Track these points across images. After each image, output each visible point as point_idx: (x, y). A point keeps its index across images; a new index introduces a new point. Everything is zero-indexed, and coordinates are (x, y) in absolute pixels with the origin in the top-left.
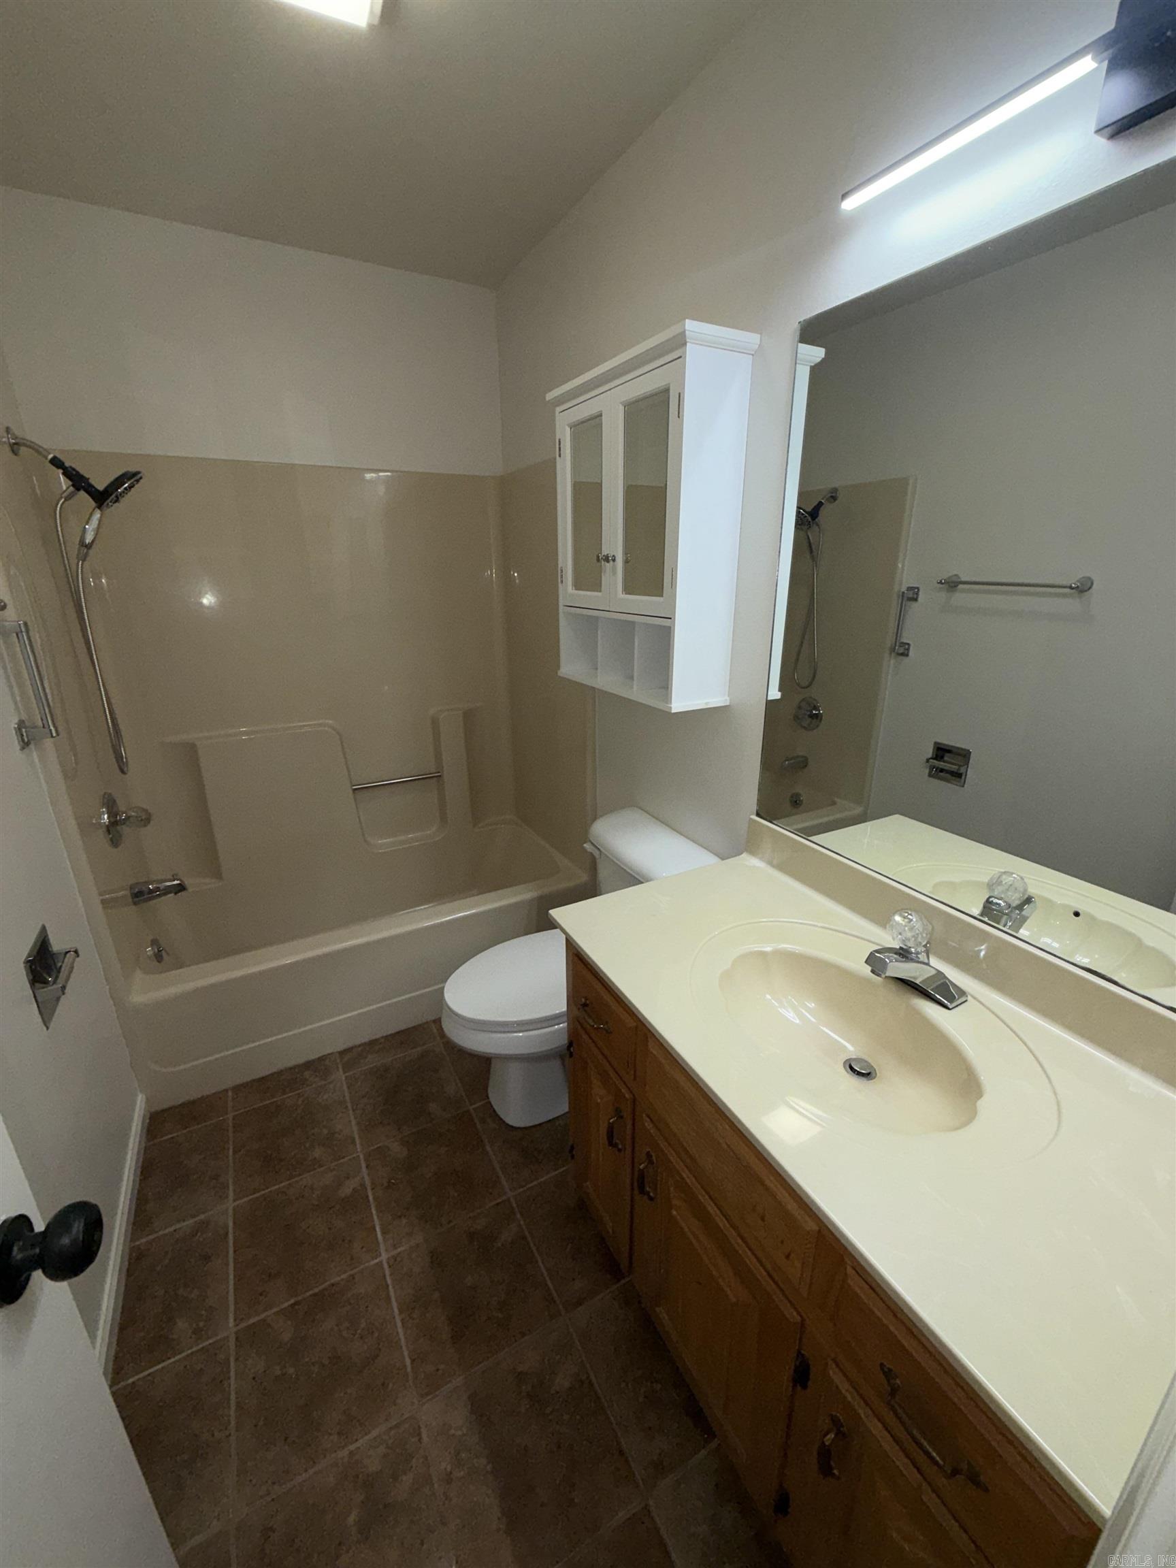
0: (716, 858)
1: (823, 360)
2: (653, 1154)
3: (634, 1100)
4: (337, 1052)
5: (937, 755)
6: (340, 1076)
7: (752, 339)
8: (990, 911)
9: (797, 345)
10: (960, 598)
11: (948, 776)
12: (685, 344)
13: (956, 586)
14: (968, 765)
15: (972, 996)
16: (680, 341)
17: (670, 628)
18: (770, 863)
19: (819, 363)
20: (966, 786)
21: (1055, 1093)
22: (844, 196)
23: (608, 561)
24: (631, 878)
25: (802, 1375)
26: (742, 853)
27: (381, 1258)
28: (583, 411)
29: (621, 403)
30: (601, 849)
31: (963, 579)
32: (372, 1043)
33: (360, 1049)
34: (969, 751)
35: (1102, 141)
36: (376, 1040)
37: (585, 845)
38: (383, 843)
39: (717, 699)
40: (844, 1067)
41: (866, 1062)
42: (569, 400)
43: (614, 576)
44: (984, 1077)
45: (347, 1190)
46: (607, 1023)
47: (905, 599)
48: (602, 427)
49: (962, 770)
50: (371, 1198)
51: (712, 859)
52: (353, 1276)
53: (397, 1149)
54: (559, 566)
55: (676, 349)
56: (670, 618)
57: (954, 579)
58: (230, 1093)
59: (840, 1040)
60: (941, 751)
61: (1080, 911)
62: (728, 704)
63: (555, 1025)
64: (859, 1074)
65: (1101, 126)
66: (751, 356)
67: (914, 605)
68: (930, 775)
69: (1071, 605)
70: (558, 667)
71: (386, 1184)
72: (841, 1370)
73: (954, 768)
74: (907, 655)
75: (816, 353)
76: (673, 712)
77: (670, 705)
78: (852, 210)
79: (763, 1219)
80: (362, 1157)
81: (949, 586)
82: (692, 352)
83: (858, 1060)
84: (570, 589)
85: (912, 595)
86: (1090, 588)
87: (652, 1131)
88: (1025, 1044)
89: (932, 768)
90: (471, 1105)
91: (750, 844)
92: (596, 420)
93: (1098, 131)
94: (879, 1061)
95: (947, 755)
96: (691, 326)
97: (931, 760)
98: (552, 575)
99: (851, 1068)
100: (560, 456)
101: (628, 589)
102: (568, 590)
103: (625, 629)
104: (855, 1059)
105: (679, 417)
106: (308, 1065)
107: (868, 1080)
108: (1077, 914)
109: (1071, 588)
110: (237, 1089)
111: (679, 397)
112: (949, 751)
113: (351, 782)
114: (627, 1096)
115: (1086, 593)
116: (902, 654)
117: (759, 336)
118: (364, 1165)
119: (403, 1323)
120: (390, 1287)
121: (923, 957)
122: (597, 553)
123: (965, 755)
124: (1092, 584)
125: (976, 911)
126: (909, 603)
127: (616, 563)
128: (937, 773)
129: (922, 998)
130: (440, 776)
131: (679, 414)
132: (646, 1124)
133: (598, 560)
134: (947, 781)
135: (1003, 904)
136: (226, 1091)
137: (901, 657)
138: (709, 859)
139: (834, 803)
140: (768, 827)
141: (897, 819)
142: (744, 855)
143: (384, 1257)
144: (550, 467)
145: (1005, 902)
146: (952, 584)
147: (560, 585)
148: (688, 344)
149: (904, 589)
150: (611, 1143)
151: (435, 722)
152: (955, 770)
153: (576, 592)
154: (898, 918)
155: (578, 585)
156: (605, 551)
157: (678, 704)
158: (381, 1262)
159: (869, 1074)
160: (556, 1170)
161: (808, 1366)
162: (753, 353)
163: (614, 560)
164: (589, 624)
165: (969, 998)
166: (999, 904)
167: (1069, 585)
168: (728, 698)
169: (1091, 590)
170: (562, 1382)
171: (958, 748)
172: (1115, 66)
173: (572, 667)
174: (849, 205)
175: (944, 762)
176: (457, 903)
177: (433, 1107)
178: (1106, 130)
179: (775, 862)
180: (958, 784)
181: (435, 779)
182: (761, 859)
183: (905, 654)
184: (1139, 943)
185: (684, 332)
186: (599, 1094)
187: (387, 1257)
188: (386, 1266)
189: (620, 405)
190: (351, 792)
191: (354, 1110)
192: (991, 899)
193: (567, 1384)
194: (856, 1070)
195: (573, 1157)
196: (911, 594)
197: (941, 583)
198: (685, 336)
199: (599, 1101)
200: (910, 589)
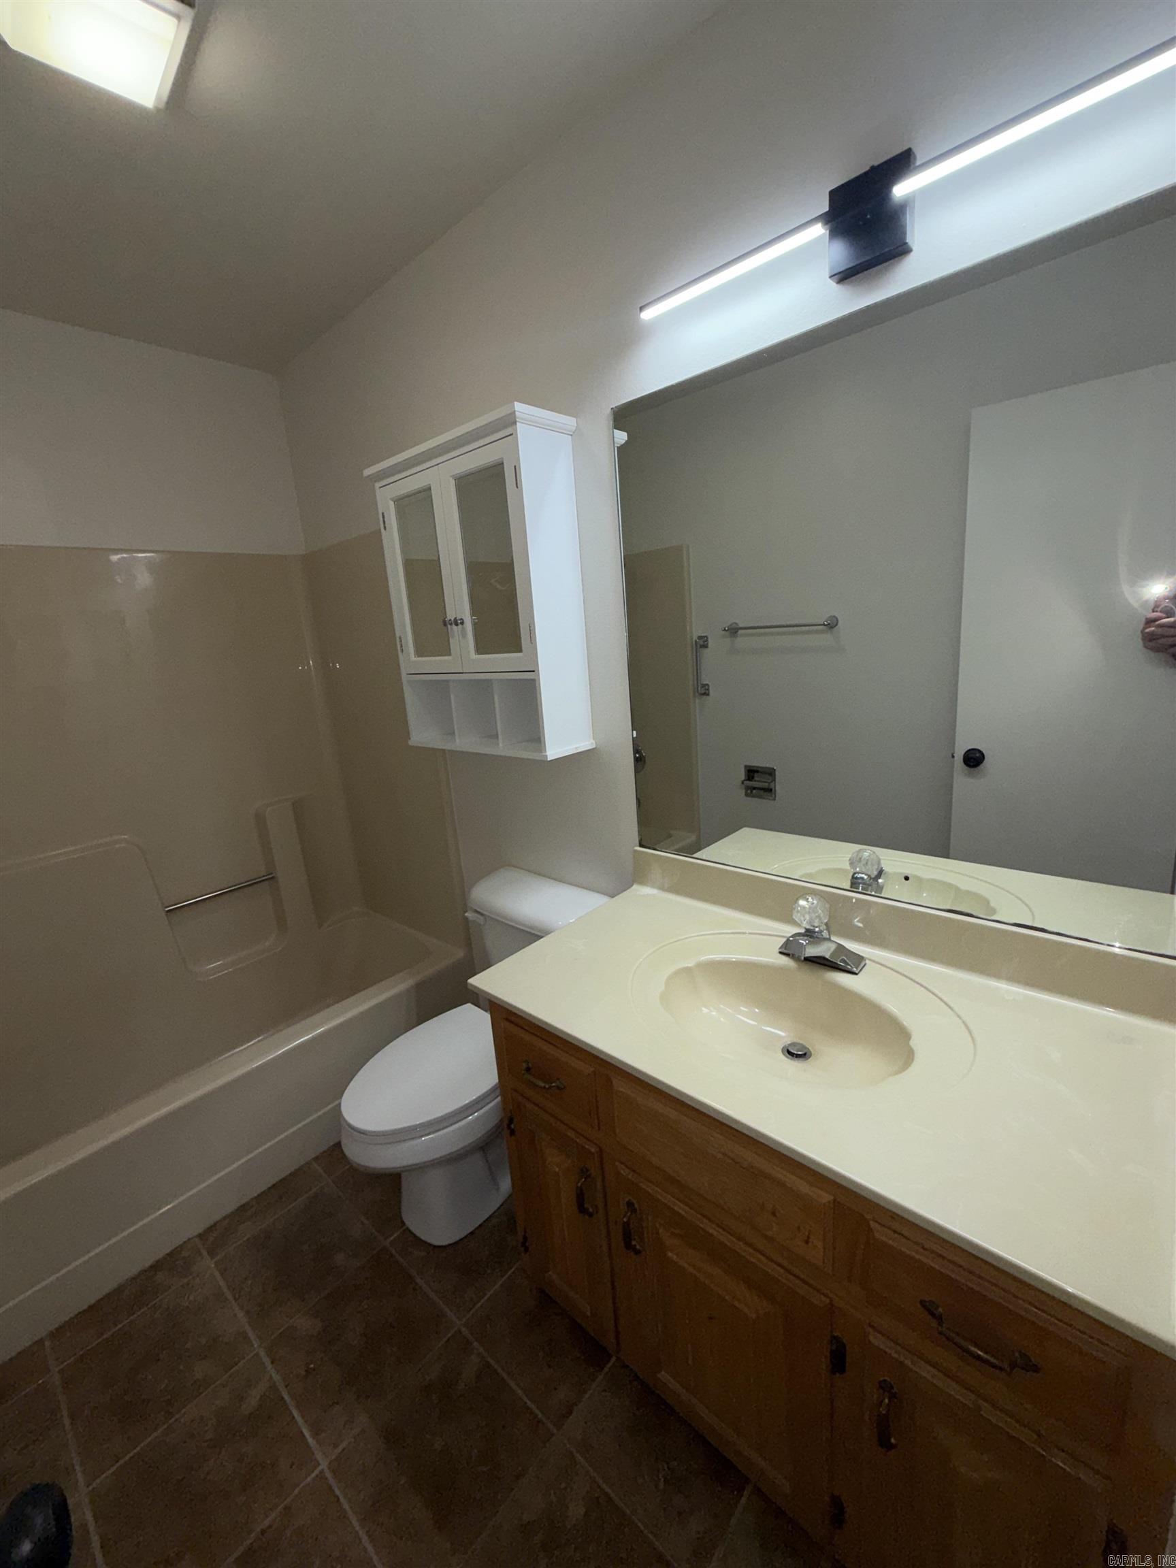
0: (606, 897)
1: (626, 442)
2: (635, 1202)
3: (601, 1151)
4: (196, 1237)
5: (749, 777)
6: (207, 1265)
7: (570, 422)
8: (855, 882)
9: (613, 432)
10: (742, 641)
11: (762, 792)
12: (515, 423)
13: (736, 632)
14: (775, 781)
15: (870, 960)
16: (510, 421)
17: (534, 680)
18: (662, 888)
19: (624, 444)
20: (777, 798)
21: (959, 1016)
22: (642, 309)
23: (457, 624)
24: (528, 935)
25: (838, 1360)
26: (632, 886)
27: (320, 1468)
28: (411, 483)
29: (451, 476)
30: (485, 913)
31: (741, 625)
32: (243, 1208)
33: (227, 1221)
34: (773, 769)
35: (832, 284)
36: (247, 1204)
37: (466, 914)
38: (214, 966)
39: (583, 743)
40: (784, 1054)
41: (799, 1044)
42: (389, 476)
43: (464, 641)
44: (907, 1022)
45: (253, 1399)
46: (558, 1079)
47: (698, 646)
48: (432, 500)
49: (772, 786)
50: (287, 1398)
51: (601, 900)
52: (288, 1509)
53: (305, 1323)
54: (398, 635)
55: (505, 427)
56: (534, 671)
57: (734, 626)
58: (47, 1343)
59: (773, 1030)
60: (751, 772)
61: (909, 876)
62: (594, 747)
63: (475, 1113)
64: (798, 1056)
65: (833, 273)
66: (570, 437)
67: (706, 651)
68: (747, 795)
69: (826, 639)
70: (408, 735)
71: (303, 1373)
72: (880, 1332)
73: (765, 785)
74: (708, 695)
75: (621, 437)
76: (549, 759)
77: (544, 754)
78: (650, 320)
79: (774, 1214)
80: (262, 1353)
81: (731, 633)
82: (522, 430)
83: (793, 1044)
84: (413, 658)
85: (703, 643)
86: (837, 625)
87: (630, 1177)
88: (922, 986)
89: (747, 788)
90: (386, 1239)
91: (638, 876)
92: (425, 494)
93: (831, 277)
94: (812, 1041)
95: (756, 775)
96: (519, 407)
97: (745, 782)
98: (392, 645)
99: (789, 1052)
100: (385, 528)
101: (480, 649)
102: (410, 659)
103: (481, 689)
104: (790, 1045)
105: (517, 487)
106: (156, 1267)
107: (807, 1059)
108: (907, 878)
109: (824, 625)
110: (57, 1334)
111: (515, 469)
112: (757, 772)
113: (163, 904)
114: (593, 1150)
115: (835, 628)
116: (704, 694)
117: (575, 419)
118: (267, 1361)
119: (370, 1536)
120: (342, 1500)
121: (825, 934)
122: (442, 618)
123: (771, 773)
124: (837, 620)
125: (847, 885)
126: (703, 649)
127: (464, 625)
128: (751, 791)
129: (834, 971)
130: (273, 878)
131: (517, 484)
132: (622, 1172)
133: (445, 624)
134: (760, 797)
135: (866, 877)
136: (40, 1342)
137: (705, 697)
138: (600, 900)
139: (670, 836)
140: (653, 854)
141: (746, 831)
142: (635, 887)
143: (324, 1465)
144: (374, 542)
145: (866, 875)
146: (733, 631)
147: (401, 656)
148: (518, 423)
149: (695, 638)
150: (582, 1209)
151: (260, 819)
152: (767, 787)
153: (420, 659)
154: (802, 902)
155: (420, 652)
156: (451, 616)
157: (554, 750)
158: (322, 1472)
159: (805, 1054)
160: (502, 1276)
161: (844, 1346)
162: (571, 433)
163: (462, 623)
164: (438, 689)
165: (867, 961)
166: (862, 878)
167: (822, 623)
168: (594, 742)
169: (837, 627)
170: (576, 1511)
171: (763, 768)
172: (835, 233)
173: (423, 734)
174: (647, 315)
175: (755, 781)
176: (298, 1027)
177: (340, 1258)
178: (836, 276)
179: (666, 886)
180: (771, 798)
181: (266, 882)
182: (653, 887)
183: (706, 694)
184: (957, 889)
185: (515, 411)
186: (556, 1161)
187: (327, 1464)
188: (328, 1475)
189: (451, 479)
190: (163, 914)
191: (236, 1300)
192: (855, 876)
193: (582, 1511)
194: (794, 1054)
195: (526, 1250)
196: (701, 642)
197: (725, 630)
198: (515, 417)
199: (557, 1169)
200: (700, 638)
